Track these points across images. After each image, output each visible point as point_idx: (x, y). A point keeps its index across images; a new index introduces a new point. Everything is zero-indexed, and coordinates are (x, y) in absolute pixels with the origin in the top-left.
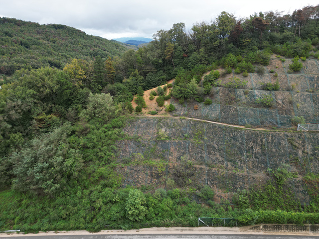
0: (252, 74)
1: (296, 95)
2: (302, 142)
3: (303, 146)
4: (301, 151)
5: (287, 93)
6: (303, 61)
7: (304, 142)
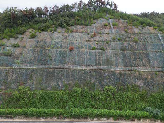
0: (12, 39)
1: (25, 50)
2: (12, 74)
3: (12, 75)
4: (10, 78)
5: (21, 49)
6: (40, 32)
7: (13, 73)
